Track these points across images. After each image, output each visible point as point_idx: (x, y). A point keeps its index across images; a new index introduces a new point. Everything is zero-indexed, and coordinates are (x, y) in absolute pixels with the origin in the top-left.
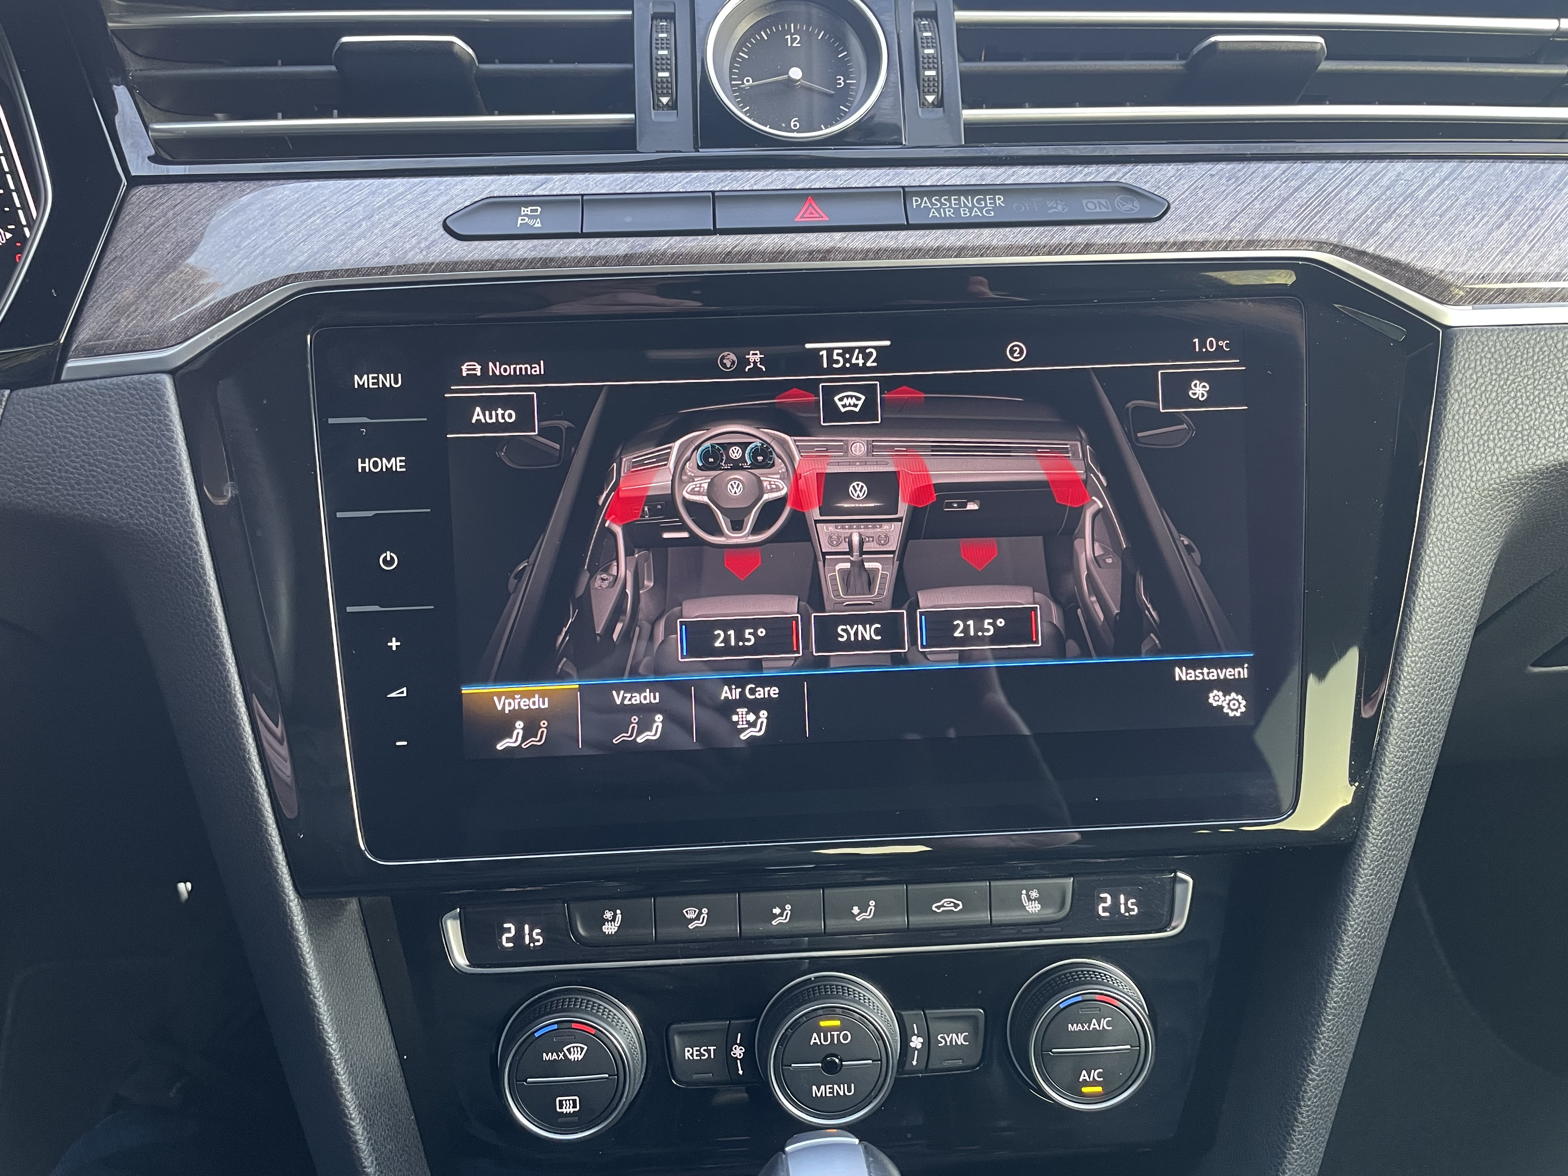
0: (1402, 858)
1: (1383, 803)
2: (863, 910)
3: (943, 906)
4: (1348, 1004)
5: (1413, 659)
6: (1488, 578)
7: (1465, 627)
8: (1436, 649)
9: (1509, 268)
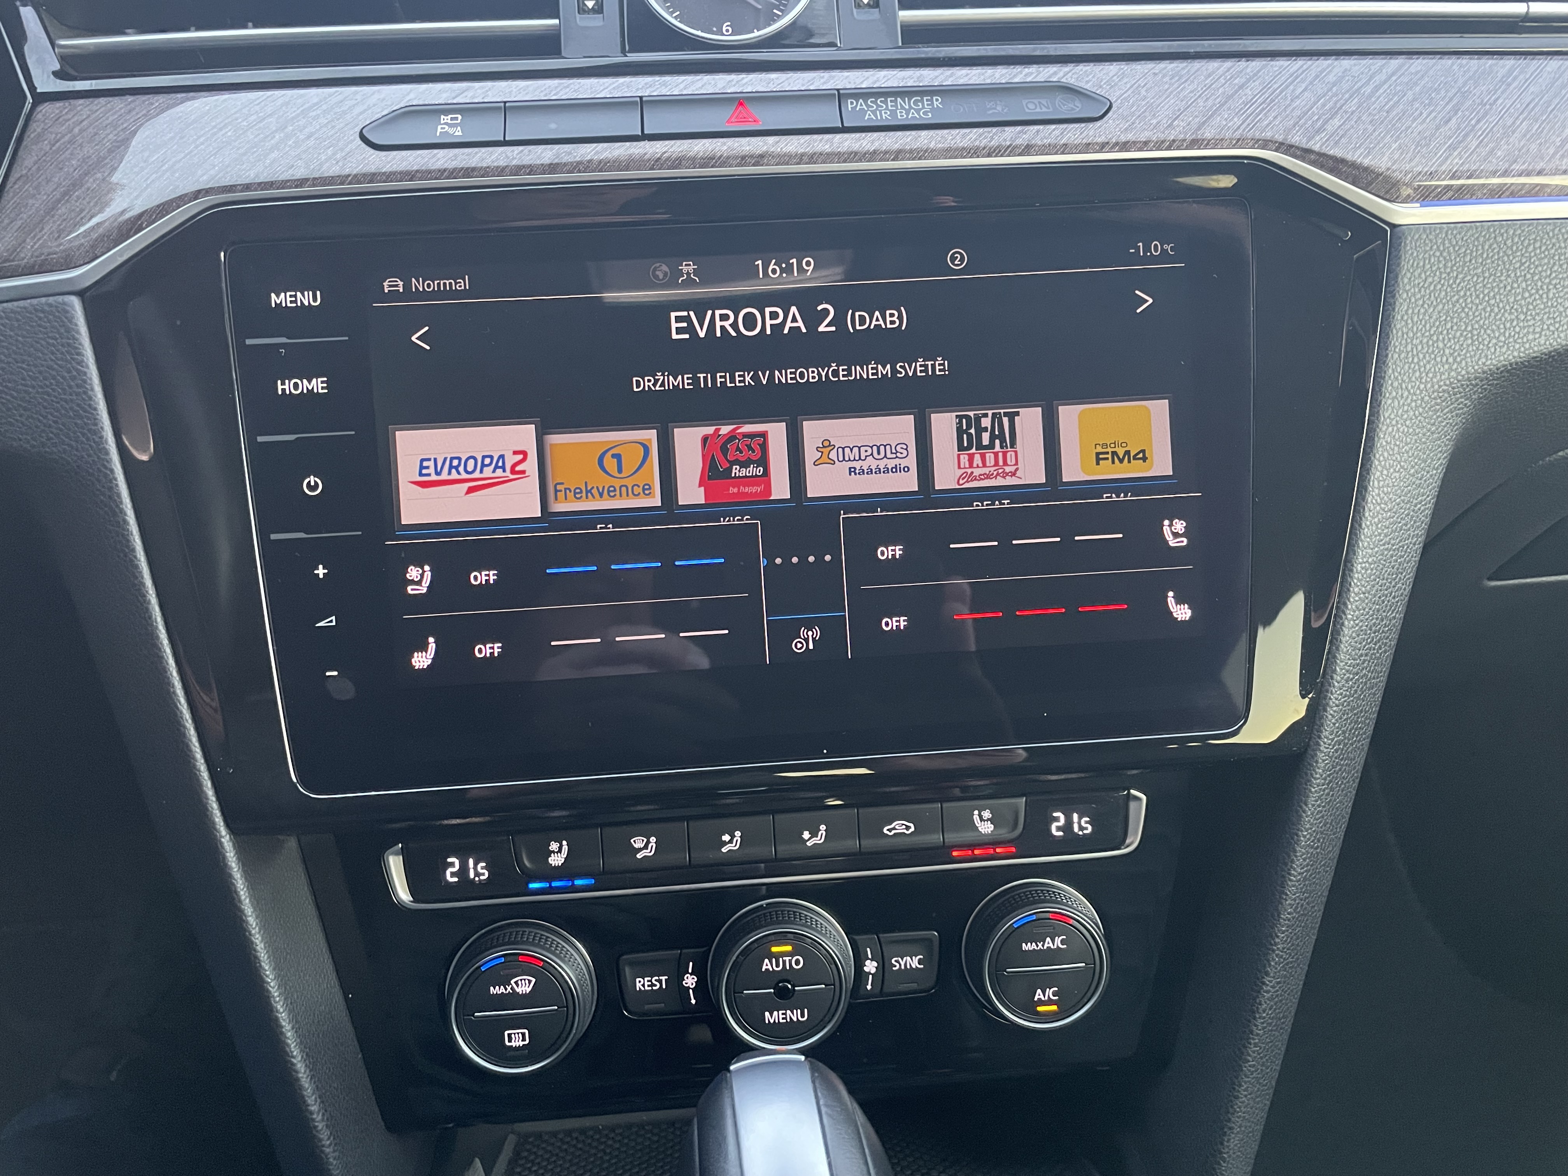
0: (1355, 768)
1: (1335, 711)
2: (814, 834)
3: (894, 829)
4: (1302, 915)
5: (1364, 565)
6: (1439, 483)
7: (1416, 532)
8: (1387, 555)
9: (1457, 164)
